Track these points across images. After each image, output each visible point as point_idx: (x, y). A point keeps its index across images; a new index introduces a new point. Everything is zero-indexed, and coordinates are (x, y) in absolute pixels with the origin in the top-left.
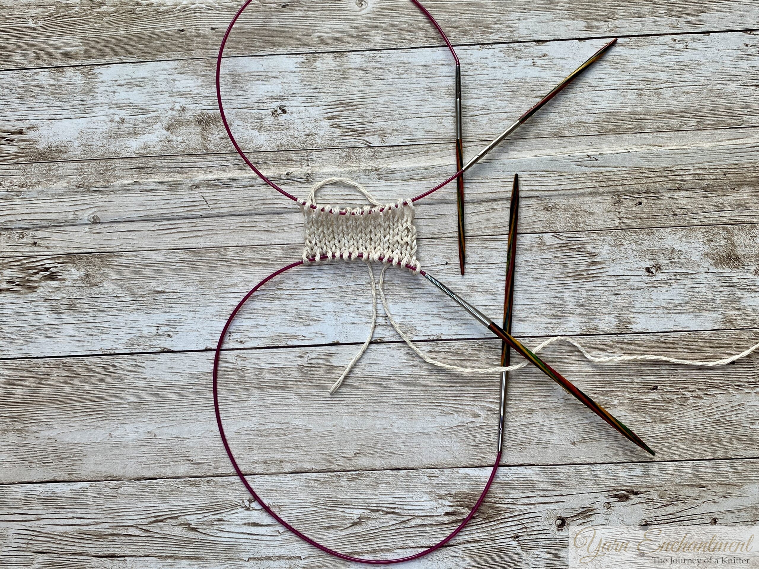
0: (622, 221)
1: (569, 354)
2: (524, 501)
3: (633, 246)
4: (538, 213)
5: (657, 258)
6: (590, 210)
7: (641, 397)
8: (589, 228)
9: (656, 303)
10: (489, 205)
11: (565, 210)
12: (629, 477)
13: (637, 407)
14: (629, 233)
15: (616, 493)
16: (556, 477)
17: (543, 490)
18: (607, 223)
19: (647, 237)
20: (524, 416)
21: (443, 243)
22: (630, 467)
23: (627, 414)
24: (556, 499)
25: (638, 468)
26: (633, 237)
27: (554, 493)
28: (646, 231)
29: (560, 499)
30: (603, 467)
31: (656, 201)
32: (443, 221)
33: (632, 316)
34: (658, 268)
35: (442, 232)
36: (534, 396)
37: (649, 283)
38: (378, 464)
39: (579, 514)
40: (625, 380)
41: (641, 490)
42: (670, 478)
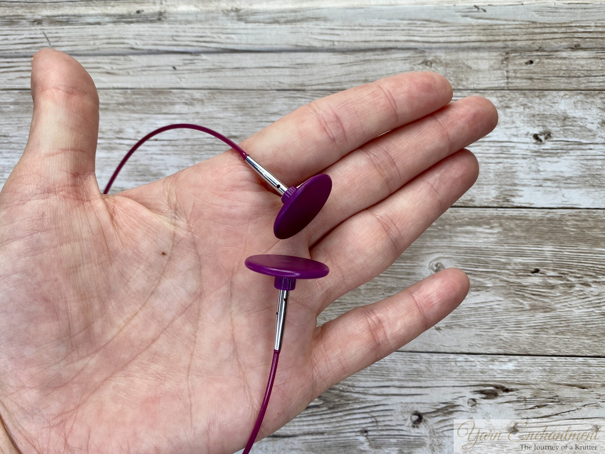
0: (510, 80)
1: (440, 228)
2: (377, 391)
3: (521, 109)
4: (415, 68)
5: (547, 124)
6: (474, 67)
7: (519, 281)
8: (472, 87)
9: (543, 175)
10: (361, 56)
11: (447, 65)
12: (499, 371)
13: (513, 292)
14: (517, 94)
15: (483, 388)
16: (415, 366)
17: (399, 380)
18: (493, 82)
19: (537, 100)
20: (383, 294)
21: (307, 97)
22: (502, 360)
23: (501, 299)
24: (413, 391)
25: (510, 361)
26: (522, 99)
27: (411, 384)
28: (537, 93)
29: (419, 391)
30: (470, 358)
31: (550, 61)
32: (307, 71)
33: (515, 188)
34: (548, 135)
35: (307, 83)
36: (397, 273)
37: (536, 152)
39: (438, 410)
40: (503, 260)
41: (513, 387)
42: (547, 376)
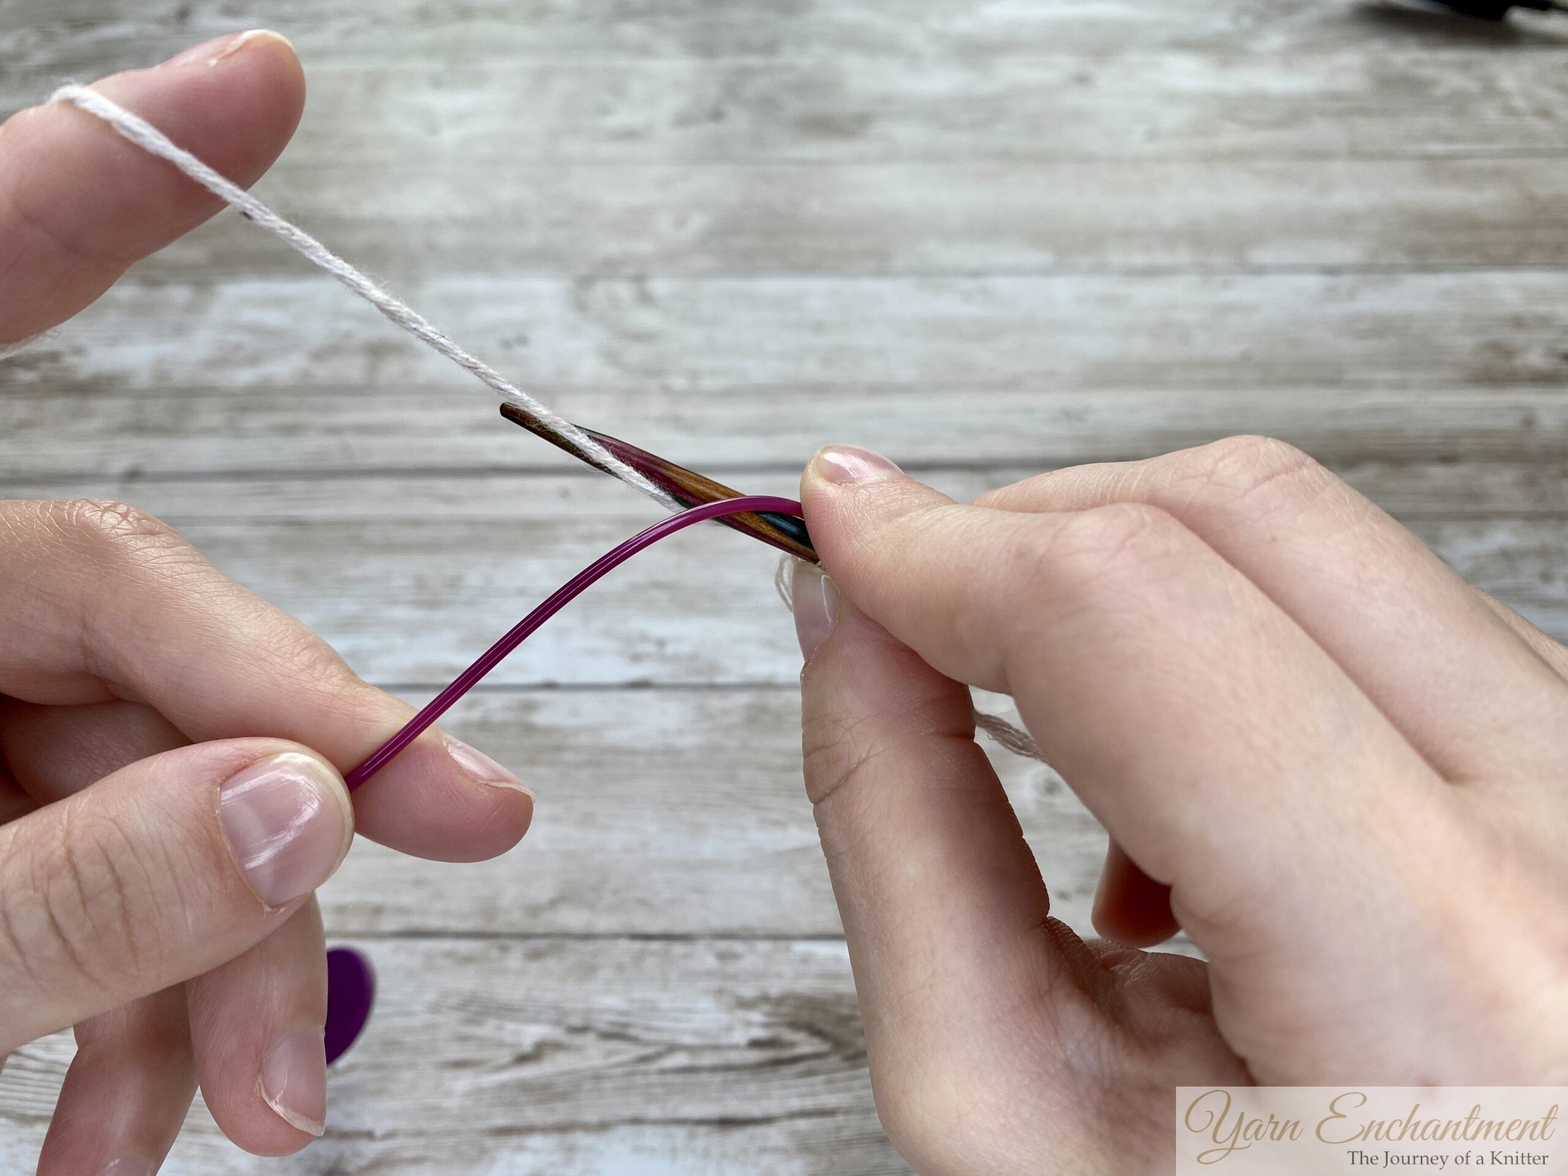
38: (603, 923)
